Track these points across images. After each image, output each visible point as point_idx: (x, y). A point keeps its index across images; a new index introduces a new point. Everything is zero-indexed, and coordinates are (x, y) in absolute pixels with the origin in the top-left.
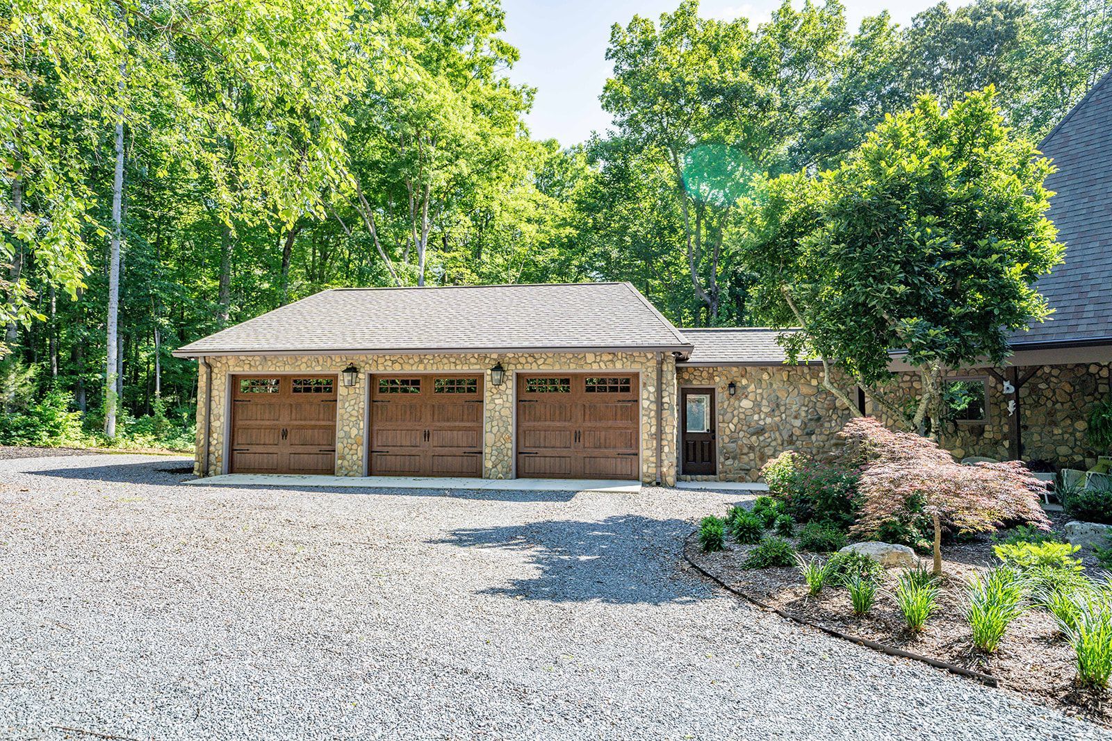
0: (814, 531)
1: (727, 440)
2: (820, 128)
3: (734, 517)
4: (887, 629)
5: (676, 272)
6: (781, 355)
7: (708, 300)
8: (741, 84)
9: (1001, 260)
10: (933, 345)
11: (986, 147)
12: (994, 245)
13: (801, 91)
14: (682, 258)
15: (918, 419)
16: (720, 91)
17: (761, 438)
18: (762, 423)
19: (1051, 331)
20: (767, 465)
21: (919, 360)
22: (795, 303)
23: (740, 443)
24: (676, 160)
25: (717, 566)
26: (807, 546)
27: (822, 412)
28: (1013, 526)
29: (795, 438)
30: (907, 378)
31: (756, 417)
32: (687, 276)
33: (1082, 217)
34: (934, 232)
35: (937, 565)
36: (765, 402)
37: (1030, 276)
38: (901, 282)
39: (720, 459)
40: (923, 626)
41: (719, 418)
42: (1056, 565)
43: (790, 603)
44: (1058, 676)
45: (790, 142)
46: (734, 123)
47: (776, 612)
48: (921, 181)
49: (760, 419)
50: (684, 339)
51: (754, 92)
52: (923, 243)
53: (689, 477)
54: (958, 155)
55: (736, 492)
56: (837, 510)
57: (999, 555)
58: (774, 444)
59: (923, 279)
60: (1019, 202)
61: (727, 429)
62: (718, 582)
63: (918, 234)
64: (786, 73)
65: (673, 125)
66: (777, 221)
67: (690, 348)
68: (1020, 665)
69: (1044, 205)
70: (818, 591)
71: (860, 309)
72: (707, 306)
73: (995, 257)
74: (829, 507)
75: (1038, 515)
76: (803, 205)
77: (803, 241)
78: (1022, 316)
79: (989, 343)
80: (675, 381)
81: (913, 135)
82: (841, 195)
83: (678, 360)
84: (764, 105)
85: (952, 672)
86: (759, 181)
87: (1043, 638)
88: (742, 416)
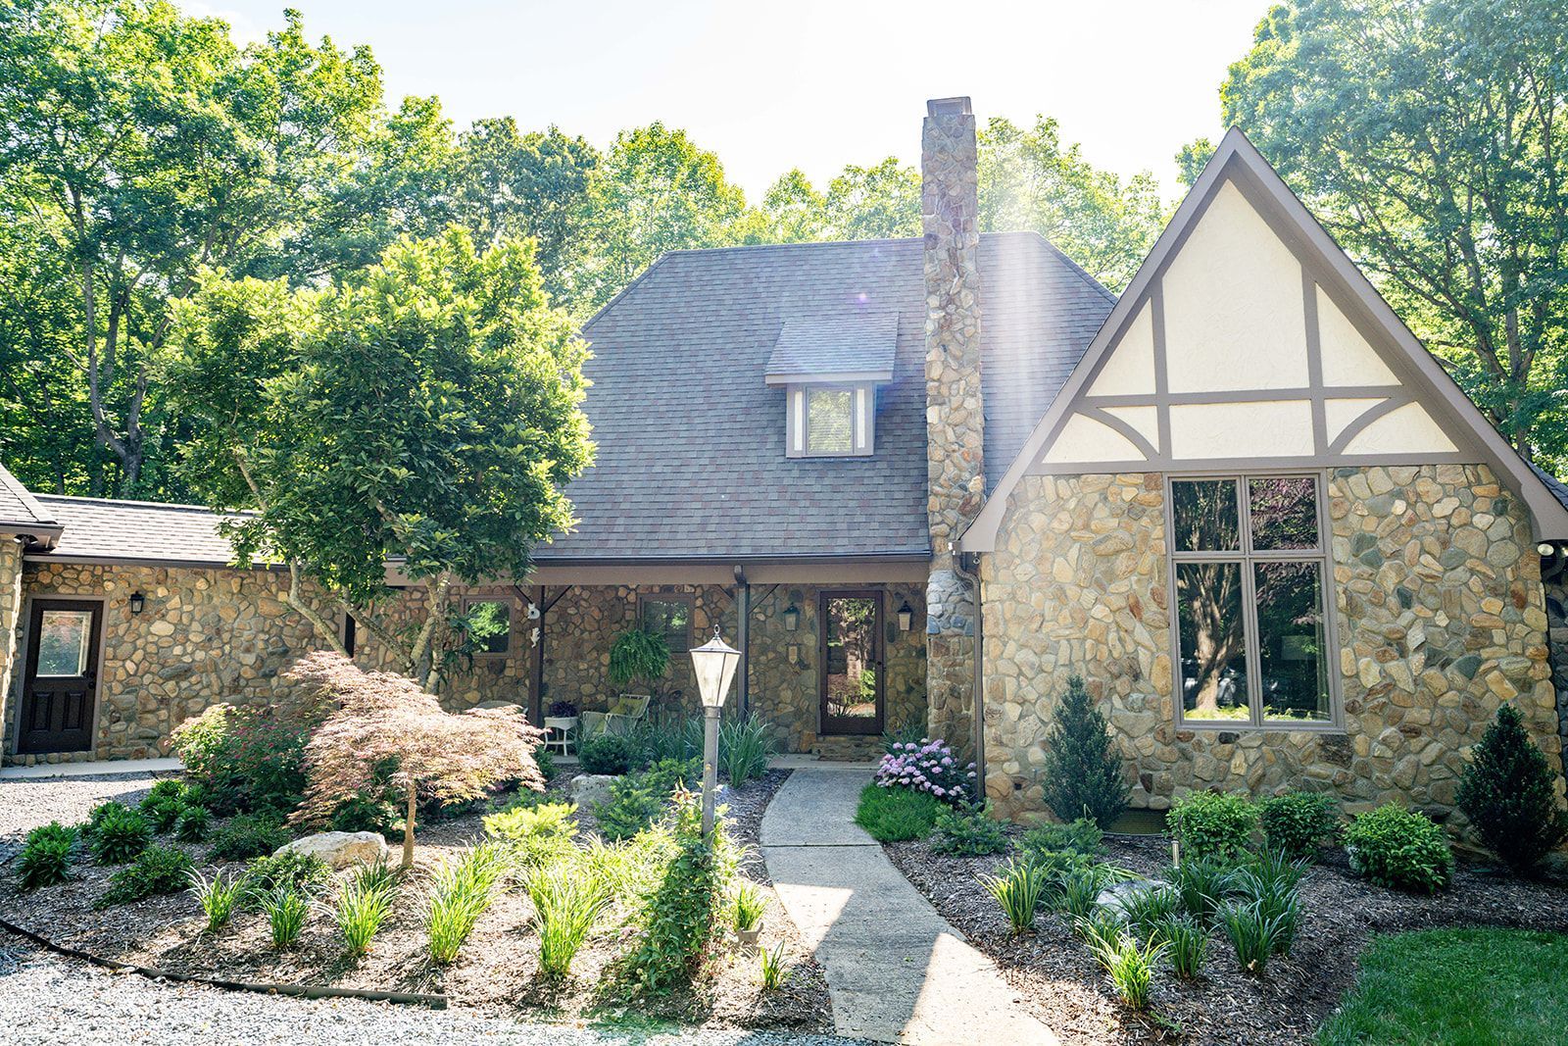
0: (239, 828)
1: (117, 688)
2: (336, 225)
3: (100, 819)
4: (320, 959)
5: (60, 395)
6: (226, 553)
7: (122, 451)
8: (211, 120)
9: (528, 452)
10: (439, 553)
11: (523, 308)
12: (520, 432)
13: (310, 163)
14: (77, 374)
15: (417, 652)
16: (175, 119)
17: (184, 684)
18: (187, 659)
19: (582, 544)
20: (181, 728)
21: (419, 572)
22: (253, 475)
23: (143, 693)
24: (78, 205)
25: (45, 912)
26: (223, 854)
27: (290, 643)
28: (509, 790)
29: (242, 683)
30: (416, 595)
31: (178, 650)
32: (83, 404)
33: (622, 416)
34: (451, 404)
35: (408, 853)
36: (196, 626)
37: (558, 476)
38: (403, 464)
39: (100, 721)
40: (370, 945)
41: (106, 651)
42: (546, 832)
43: (168, 952)
44: (520, 974)
45: (288, 232)
46: (195, 177)
47: (140, 971)
48: (441, 334)
49: (185, 653)
50: (43, 512)
51: (233, 138)
52: (436, 416)
53: (32, 758)
54: (489, 312)
55: (124, 777)
56: (284, 789)
57: (489, 828)
58: (205, 692)
59: (432, 464)
60: (553, 386)
61: (121, 671)
62: (36, 939)
63: (430, 403)
64: (288, 128)
65: (77, 144)
66: (235, 345)
67: (54, 529)
68: (481, 970)
69: (580, 395)
70: (222, 923)
71: (345, 494)
72: (118, 461)
73: (520, 447)
74: (273, 787)
75: (533, 772)
76: (278, 331)
77: (270, 385)
78: (547, 524)
79: (509, 554)
80: (18, 587)
81: (436, 272)
82: (328, 330)
83: (29, 549)
84: (249, 165)
85: (393, 1002)
86: (212, 278)
87: (516, 928)
88: (152, 649)
